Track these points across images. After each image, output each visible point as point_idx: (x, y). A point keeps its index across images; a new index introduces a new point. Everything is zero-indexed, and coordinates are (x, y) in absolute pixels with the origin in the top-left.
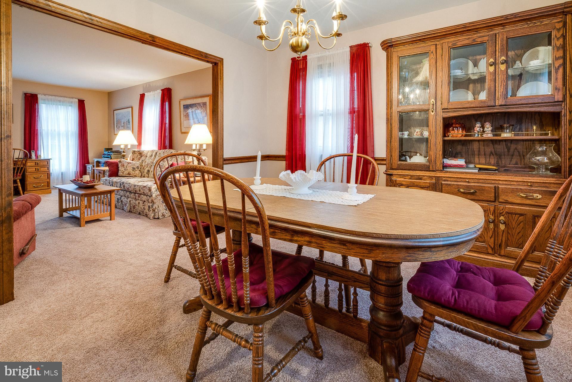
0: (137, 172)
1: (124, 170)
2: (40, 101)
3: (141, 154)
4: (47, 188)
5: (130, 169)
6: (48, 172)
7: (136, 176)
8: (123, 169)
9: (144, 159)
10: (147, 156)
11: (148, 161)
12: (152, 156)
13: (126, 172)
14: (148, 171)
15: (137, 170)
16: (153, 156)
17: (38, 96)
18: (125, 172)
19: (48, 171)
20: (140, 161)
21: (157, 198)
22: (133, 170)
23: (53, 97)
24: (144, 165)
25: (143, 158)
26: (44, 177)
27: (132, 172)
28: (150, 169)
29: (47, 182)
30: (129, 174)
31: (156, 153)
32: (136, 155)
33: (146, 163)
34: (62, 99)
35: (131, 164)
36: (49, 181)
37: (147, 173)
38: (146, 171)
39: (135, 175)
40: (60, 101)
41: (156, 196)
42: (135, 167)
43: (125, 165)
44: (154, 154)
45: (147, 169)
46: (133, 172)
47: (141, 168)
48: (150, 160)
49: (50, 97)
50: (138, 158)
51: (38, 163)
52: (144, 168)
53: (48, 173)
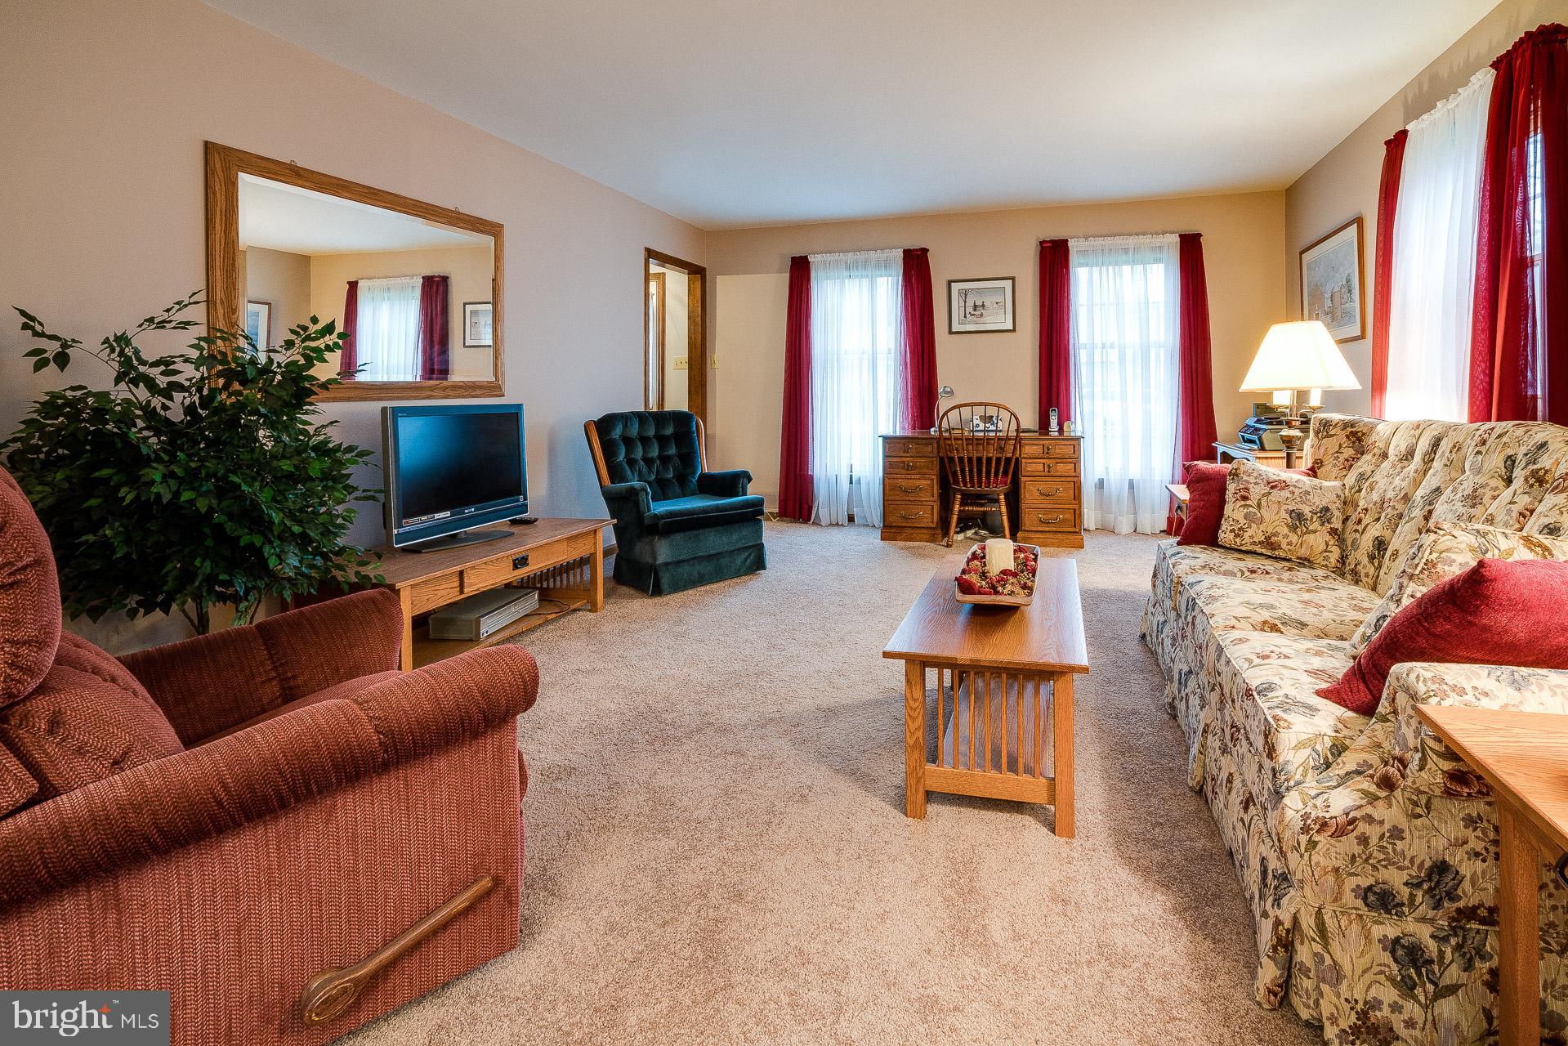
0: (1318, 540)
1: (1242, 521)
2: (1074, 259)
3: (1360, 440)
4: (1073, 529)
5: (1274, 520)
6: (1074, 479)
7: (1306, 562)
8: (1239, 515)
9: (1369, 469)
10: (1385, 456)
11: (1387, 482)
12: (1409, 454)
13: (1254, 533)
14: (1380, 545)
15: (1315, 526)
16: (1418, 457)
17: (1070, 244)
18: (1250, 532)
19: (1074, 474)
20: (1351, 479)
21: (1312, 844)
22: (1294, 528)
23: (1108, 241)
24: (1362, 503)
25: (1365, 464)
26: (1064, 492)
27: (1287, 540)
28: (1387, 534)
29: (1072, 511)
30: (1269, 543)
31: (1436, 444)
32: (1331, 444)
33: (1375, 496)
34: (1131, 241)
35: (1285, 493)
36: (1077, 507)
37: (1372, 558)
38: (1366, 542)
39: (1303, 552)
40: (1126, 250)
41: (1305, 829)
42: (1306, 510)
43: (1256, 492)
44: (1423, 445)
45: (1374, 531)
46: (1294, 538)
47: (1345, 520)
48: (1397, 481)
49: (1100, 241)
50: (1342, 458)
51: (1048, 449)
52: (1360, 522)
53: (1074, 482)
